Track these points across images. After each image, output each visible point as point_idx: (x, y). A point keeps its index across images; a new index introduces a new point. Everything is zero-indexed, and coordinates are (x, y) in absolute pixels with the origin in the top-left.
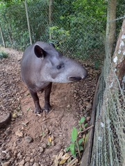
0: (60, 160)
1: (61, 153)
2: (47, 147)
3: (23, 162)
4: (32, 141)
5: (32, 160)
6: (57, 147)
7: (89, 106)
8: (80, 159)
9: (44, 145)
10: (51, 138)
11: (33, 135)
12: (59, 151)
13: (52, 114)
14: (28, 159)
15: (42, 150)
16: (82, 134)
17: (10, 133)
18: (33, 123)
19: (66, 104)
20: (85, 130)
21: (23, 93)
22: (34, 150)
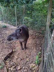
0: (32, 66)
1: (32, 64)
2: (27, 62)
3: (19, 66)
4: (21, 60)
5: (22, 66)
6: (31, 62)
7: (40, 48)
8: (39, 65)
9: (26, 61)
10: (28, 59)
11: (21, 57)
12: (31, 63)
13: (27, 51)
14: (21, 65)
15: (25, 63)
16: (39, 58)
17: (13, 56)
18: (20, 53)
19: (32, 47)
20: (40, 56)
21: (15, 42)
22: (22, 63)
